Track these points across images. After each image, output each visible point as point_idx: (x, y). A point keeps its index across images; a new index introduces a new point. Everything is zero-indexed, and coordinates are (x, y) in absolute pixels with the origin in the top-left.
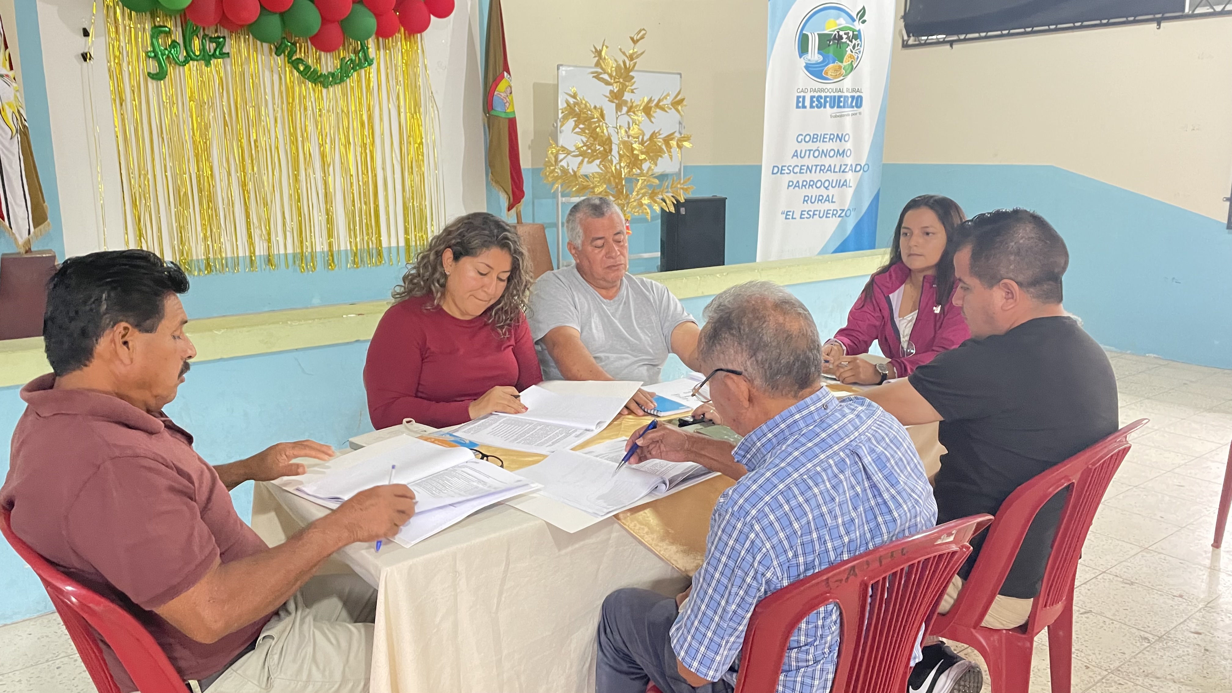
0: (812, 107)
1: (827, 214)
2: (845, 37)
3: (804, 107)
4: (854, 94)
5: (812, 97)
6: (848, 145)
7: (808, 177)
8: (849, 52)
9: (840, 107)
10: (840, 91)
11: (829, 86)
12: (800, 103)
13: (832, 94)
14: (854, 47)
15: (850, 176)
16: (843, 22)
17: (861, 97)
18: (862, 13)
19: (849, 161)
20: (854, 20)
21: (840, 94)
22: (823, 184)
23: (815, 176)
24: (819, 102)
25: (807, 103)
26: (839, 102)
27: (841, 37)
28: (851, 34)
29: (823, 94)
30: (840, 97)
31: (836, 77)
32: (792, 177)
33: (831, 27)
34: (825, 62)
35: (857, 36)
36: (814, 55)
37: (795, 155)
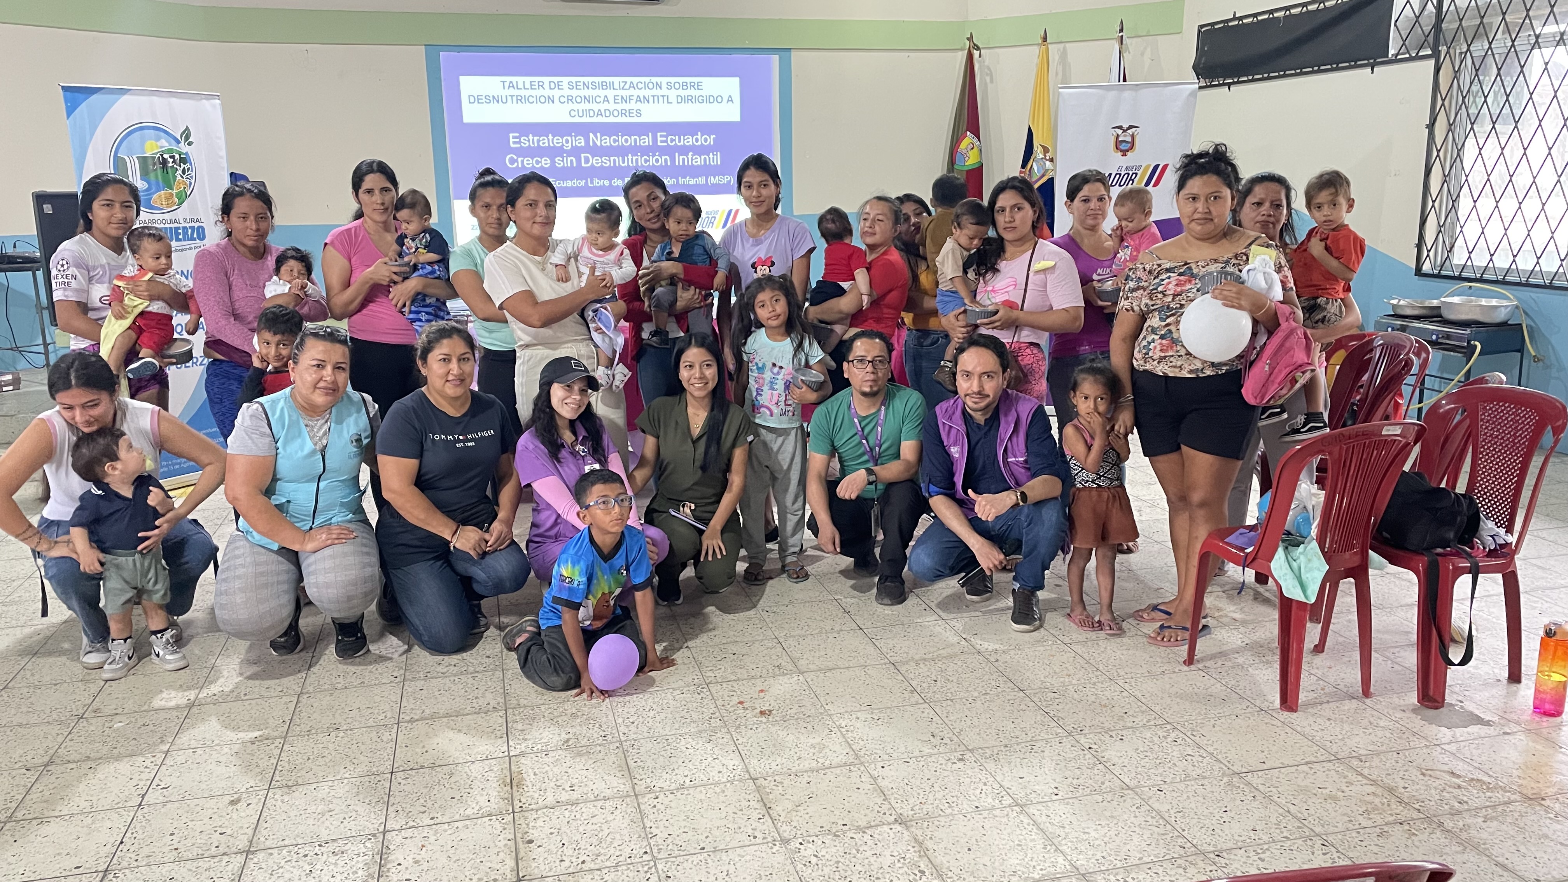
2: (171, 160)
4: (193, 224)
8: (179, 178)
9: (180, 240)
10: (175, 221)
11: (161, 217)
13: (167, 226)
14: (184, 171)
16: (165, 143)
18: (187, 134)
20: (178, 142)
21: (176, 225)
26: (178, 234)
27: (165, 160)
28: (177, 156)
30: (177, 229)
31: (168, 206)
33: (152, 148)
34: (152, 189)
35: (184, 160)
36: (136, 181)
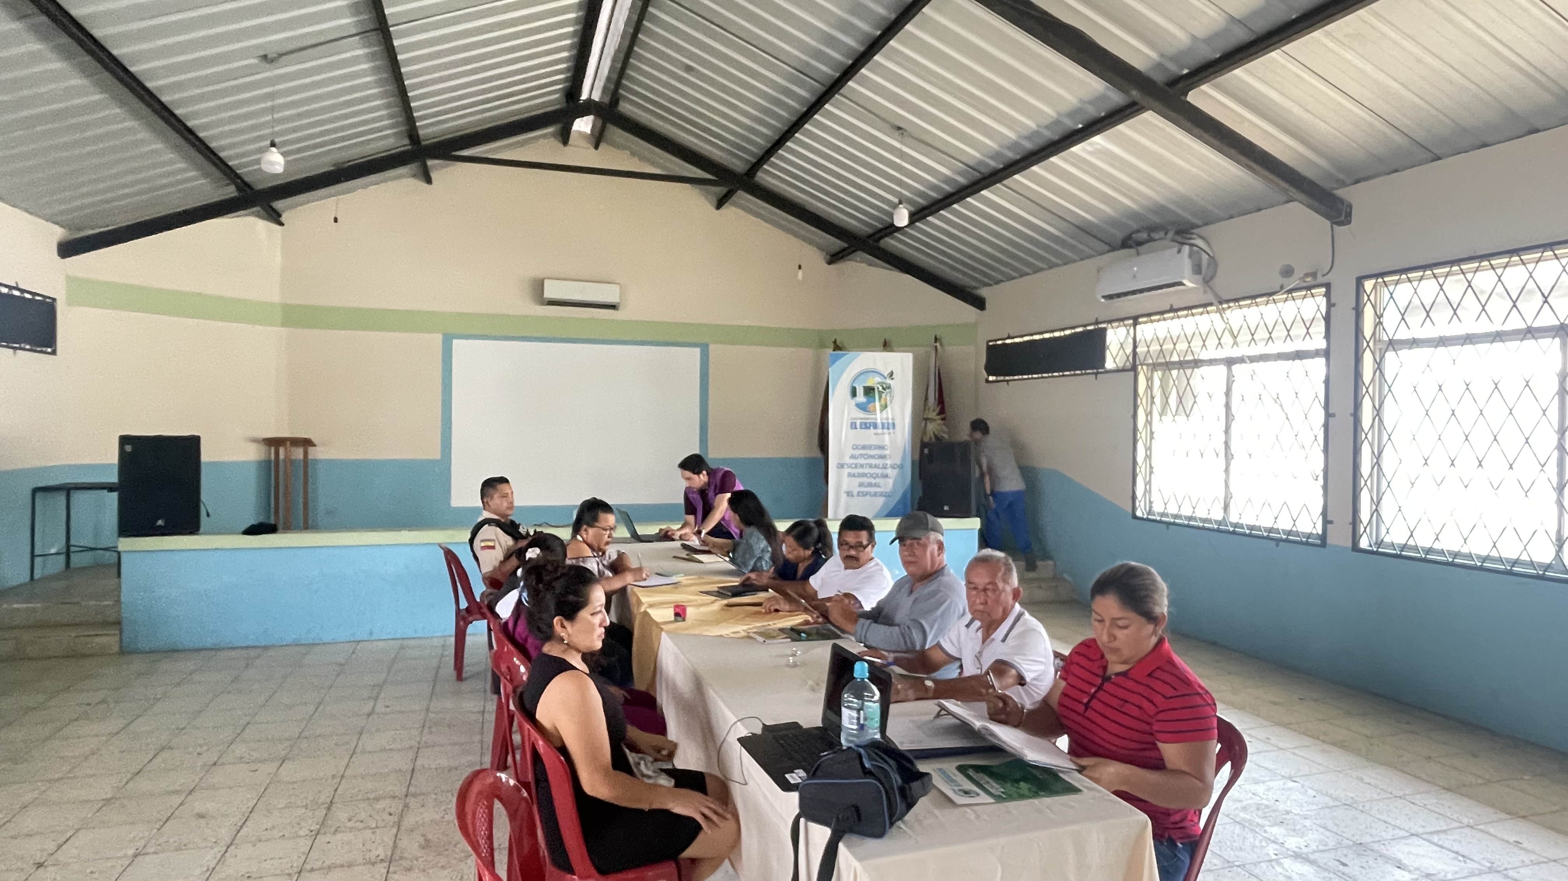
0: (861, 428)
1: (875, 494)
2: (881, 388)
3: (856, 428)
4: (889, 421)
5: (861, 423)
6: (887, 452)
7: (861, 471)
8: (884, 397)
9: (881, 429)
10: (880, 419)
11: (872, 416)
12: (853, 426)
13: (874, 421)
14: (887, 394)
15: (889, 471)
16: (878, 379)
17: (894, 424)
18: (891, 374)
19: (889, 462)
21: (880, 421)
22: (871, 476)
23: (867, 470)
24: (866, 426)
25: (858, 425)
26: (880, 426)
27: (878, 388)
28: (885, 386)
29: (868, 421)
30: (880, 423)
31: (876, 411)
32: (849, 470)
33: (871, 382)
34: (869, 402)
35: (889, 387)
36: (861, 398)
37: (852, 457)
